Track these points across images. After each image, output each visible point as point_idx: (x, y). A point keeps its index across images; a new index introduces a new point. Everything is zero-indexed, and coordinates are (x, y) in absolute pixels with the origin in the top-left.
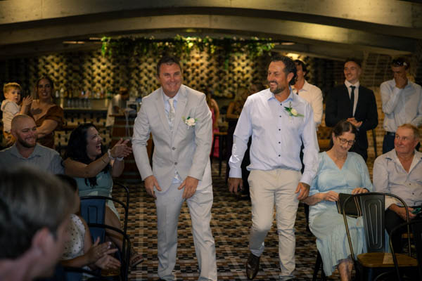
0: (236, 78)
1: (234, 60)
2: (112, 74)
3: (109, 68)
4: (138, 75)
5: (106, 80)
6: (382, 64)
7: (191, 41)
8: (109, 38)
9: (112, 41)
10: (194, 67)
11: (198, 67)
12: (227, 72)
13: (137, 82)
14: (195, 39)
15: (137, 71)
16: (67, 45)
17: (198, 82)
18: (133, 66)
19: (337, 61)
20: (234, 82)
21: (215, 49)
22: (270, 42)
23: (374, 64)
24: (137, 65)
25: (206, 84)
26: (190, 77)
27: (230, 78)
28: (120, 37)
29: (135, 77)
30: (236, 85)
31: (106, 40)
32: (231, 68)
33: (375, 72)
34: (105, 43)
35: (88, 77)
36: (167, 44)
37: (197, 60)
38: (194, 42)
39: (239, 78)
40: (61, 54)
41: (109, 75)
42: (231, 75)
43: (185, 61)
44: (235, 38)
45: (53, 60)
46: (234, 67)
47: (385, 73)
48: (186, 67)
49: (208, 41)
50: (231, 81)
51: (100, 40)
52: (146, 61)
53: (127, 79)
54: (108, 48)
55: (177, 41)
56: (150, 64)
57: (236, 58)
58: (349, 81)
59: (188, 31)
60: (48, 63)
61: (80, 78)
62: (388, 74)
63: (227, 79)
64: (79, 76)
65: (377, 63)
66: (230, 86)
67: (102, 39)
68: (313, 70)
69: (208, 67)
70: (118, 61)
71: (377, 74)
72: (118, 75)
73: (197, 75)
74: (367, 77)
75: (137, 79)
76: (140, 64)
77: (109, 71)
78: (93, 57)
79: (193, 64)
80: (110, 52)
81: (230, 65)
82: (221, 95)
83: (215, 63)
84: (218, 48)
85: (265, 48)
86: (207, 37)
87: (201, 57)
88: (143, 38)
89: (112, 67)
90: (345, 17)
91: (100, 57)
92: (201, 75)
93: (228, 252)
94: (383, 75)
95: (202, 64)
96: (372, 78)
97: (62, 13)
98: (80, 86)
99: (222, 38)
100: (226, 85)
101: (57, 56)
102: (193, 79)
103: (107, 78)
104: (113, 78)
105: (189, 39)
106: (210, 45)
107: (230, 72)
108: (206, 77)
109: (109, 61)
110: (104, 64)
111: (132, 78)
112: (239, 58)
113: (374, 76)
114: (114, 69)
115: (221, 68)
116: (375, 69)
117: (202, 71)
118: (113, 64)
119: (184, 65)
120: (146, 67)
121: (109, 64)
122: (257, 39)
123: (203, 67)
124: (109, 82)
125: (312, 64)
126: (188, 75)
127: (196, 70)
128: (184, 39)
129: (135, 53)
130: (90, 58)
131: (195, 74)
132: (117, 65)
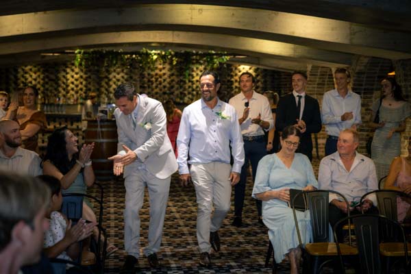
0: (194, 86)
1: (193, 71)
2: (84, 83)
3: (81, 77)
4: (107, 83)
5: (78, 88)
6: (323, 75)
7: (155, 54)
8: (82, 51)
9: (84, 53)
10: (157, 77)
11: (161, 77)
12: (187, 81)
13: (107, 90)
14: (159, 52)
15: (106, 80)
16: (45, 56)
17: (161, 90)
18: (103, 76)
19: (283, 72)
20: (193, 90)
21: (177, 61)
22: (225, 55)
23: (316, 75)
24: (107, 74)
25: (168, 92)
26: (154, 85)
27: (189, 87)
28: (92, 50)
29: (105, 85)
30: (195, 93)
31: (80, 53)
32: (191, 77)
33: (317, 82)
34: (79, 55)
35: (62, 85)
36: (134, 56)
37: (161, 70)
38: (158, 54)
39: (197, 87)
40: (39, 65)
41: (81, 83)
42: (190, 84)
43: (150, 71)
44: (194, 52)
45: (31, 70)
46: (193, 77)
47: (326, 83)
48: (150, 77)
49: (170, 54)
50: (190, 89)
51: (74, 53)
52: (115, 71)
53: (97, 87)
54: (82, 60)
55: (143, 53)
56: (118, 74)
57: (195, 69)
58: (297, 92)
59: (153, 45)
60: (26, 73)
61: (56, 86)
62: (328, 84)
63: (187, 87)
64: (54, 85)
65: (319, 74)
66: (189, 93)
67: (76, 52)
68: (262, 80)
69: (170, 77)
70: (90, 71)
71: (318, 84)
72: (89, 83)
73: (160, 84)
75: (107, 87)
76: (110, 74)
77: (82, 80)
78: (67, 67)
79: (156, 74)
80: (83, 63)
81: (189, 75)
82: (181, 102)
83: (176, 73)
84: (180, 60)
85: (221, 61)
86: (170, 50)
87: (164, 68)
88: (112, 51)
89: (84, 76)
90: (292, 35)
91: (73, 67)
92: (163, 84)
93: (190, 242)
94: (324, 85)
95: (164, 74)
96: (314, 88)
97: (41, 29)
98: (56, 93)
99: (183, 51)
100: (186, 92)
101: (35, 67)
102: (156, 87)
103: (80, 86)
104: (86, 86)
105: (154, 51)
106: (172, 57)
107: (189, 81)
108: (168, 85)
109: (82, 70)
110: (77, 74)
111: (102, 86)
112: (197, 68)
113: (316, 86)
114: (87, 77)
115: (181, 78)
116: (317, 79)
117: (164, 80)
118: (86, 74)
119: (149, 74)
120: (115, 77)
121: (82, 74)
122: (213, 52)
123: (166, 76)
124: (81, 89)
125: (261, 75)
126: (152, 84)
127: (160, 79)
128: (149, 52)
129: (106, 64)
130: (64, 68)
131: (158, 83)
132: (89, 74)
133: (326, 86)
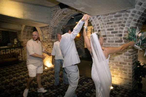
6: (28, 32)
23: (26, 32)
33: (26, 34)
47: (29, 35)
65: (27, 31)
71: (26, 35)
74: (24, 36)
94: (28, 35)
96: (25, 36)
113: (26, 36)
116: (26, 33)
133: (29, 36)
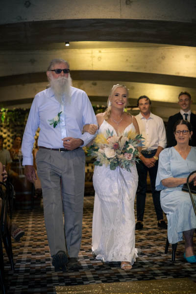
2: (11, 140)
3: (9, 136)
5: (7, 145)
8: (7, 110)
9: (9, 111)
31: (5, 111)
34: (4, 113)
41: (9, 141)
51: (0, 112)
54: (7, 117)
67: (2, 110)
70: (15, 131)
77: (9, 138)
80: (8, 120)
89: (11, 135)
103: (8, 143)
104: (12, 143)
109: (9, 131)
110: (5, 133)
114: (13, 136)
118: (12, 133)
121: (9, 133)
124: (9, 146)
132: (15, 133)
